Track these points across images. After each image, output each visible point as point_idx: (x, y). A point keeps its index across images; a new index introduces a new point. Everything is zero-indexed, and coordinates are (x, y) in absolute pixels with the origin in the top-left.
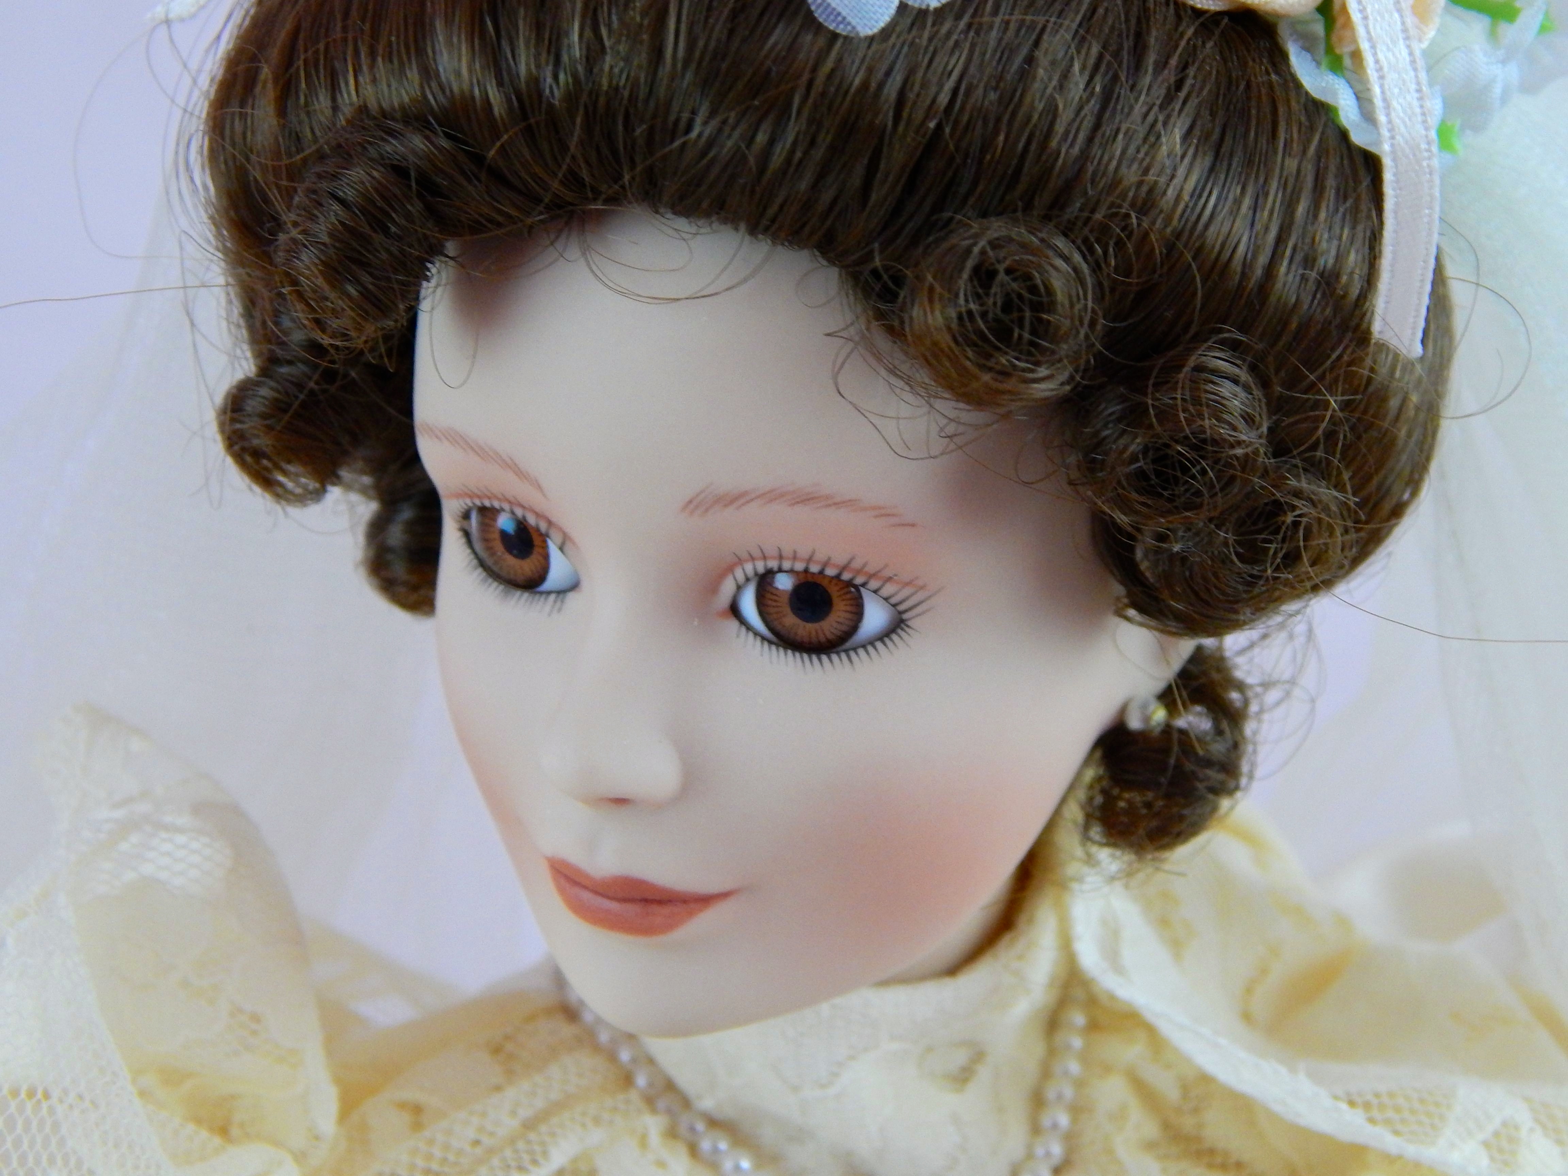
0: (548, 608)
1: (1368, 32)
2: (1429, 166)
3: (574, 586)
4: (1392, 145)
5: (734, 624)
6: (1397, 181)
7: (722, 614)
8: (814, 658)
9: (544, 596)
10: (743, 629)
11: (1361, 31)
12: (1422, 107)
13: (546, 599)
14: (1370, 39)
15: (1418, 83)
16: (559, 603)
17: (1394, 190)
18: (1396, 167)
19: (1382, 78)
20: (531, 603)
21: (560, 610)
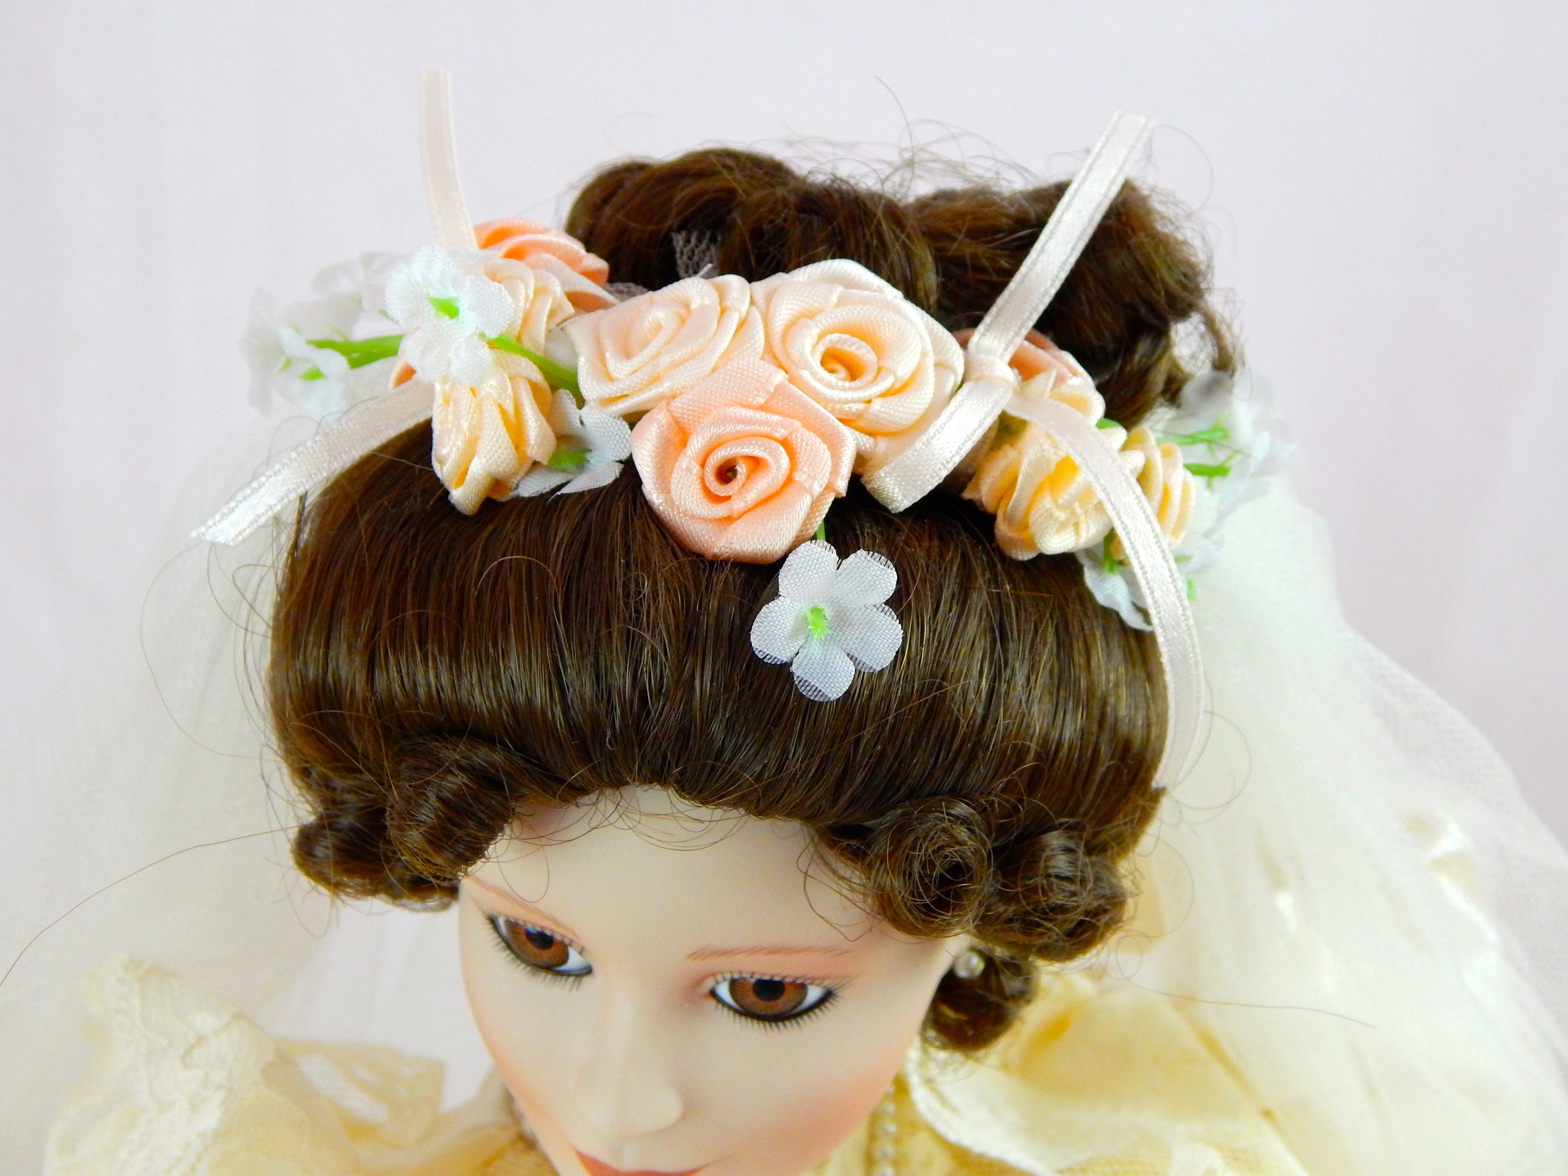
0: (567, 987)
1: (1131, 543)
2: (1186, 625)
3: (588, 971)
4: (1159, 618)
5: (712, 1003)
6: (1167, 640)
7: (705, 997)
8: (773, 1025)
9: (565, 977)
10: (720, 1006)
11: (1126, 544)
12: (1175, 587)
13: (566, 980)
14: (1133, 548)
15: (1170, 571)
16: (576, 983)
17: (1167, 647)
18: (1165, 631)
19: (1145, 573)
20: (556, 980)
21: (578, 988)
